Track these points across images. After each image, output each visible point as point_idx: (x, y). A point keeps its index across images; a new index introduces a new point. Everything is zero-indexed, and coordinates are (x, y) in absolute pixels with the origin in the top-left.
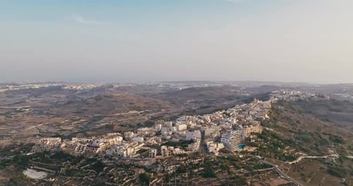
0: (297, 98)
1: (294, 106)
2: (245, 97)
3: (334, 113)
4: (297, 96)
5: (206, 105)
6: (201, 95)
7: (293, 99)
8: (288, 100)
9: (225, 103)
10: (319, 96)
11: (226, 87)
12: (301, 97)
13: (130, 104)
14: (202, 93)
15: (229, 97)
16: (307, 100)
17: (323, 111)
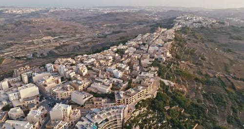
0: (200, 24)
1: (196, 34)
2: (154, 21)
3: (235, 41)
4: (200, 22)
5: (119, 29)
6: (117, 20)
7: (196, 25)
8: (191, 27)
9: (136, 28)
10: (219, 22)
11: (141, 11)
12: (203, 24)
13: (47, 29)
14: (118, 17)
15: (140, 21)
16: (209, 27)
17: (224, 40)
